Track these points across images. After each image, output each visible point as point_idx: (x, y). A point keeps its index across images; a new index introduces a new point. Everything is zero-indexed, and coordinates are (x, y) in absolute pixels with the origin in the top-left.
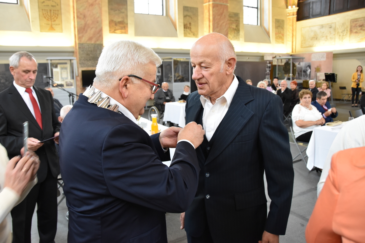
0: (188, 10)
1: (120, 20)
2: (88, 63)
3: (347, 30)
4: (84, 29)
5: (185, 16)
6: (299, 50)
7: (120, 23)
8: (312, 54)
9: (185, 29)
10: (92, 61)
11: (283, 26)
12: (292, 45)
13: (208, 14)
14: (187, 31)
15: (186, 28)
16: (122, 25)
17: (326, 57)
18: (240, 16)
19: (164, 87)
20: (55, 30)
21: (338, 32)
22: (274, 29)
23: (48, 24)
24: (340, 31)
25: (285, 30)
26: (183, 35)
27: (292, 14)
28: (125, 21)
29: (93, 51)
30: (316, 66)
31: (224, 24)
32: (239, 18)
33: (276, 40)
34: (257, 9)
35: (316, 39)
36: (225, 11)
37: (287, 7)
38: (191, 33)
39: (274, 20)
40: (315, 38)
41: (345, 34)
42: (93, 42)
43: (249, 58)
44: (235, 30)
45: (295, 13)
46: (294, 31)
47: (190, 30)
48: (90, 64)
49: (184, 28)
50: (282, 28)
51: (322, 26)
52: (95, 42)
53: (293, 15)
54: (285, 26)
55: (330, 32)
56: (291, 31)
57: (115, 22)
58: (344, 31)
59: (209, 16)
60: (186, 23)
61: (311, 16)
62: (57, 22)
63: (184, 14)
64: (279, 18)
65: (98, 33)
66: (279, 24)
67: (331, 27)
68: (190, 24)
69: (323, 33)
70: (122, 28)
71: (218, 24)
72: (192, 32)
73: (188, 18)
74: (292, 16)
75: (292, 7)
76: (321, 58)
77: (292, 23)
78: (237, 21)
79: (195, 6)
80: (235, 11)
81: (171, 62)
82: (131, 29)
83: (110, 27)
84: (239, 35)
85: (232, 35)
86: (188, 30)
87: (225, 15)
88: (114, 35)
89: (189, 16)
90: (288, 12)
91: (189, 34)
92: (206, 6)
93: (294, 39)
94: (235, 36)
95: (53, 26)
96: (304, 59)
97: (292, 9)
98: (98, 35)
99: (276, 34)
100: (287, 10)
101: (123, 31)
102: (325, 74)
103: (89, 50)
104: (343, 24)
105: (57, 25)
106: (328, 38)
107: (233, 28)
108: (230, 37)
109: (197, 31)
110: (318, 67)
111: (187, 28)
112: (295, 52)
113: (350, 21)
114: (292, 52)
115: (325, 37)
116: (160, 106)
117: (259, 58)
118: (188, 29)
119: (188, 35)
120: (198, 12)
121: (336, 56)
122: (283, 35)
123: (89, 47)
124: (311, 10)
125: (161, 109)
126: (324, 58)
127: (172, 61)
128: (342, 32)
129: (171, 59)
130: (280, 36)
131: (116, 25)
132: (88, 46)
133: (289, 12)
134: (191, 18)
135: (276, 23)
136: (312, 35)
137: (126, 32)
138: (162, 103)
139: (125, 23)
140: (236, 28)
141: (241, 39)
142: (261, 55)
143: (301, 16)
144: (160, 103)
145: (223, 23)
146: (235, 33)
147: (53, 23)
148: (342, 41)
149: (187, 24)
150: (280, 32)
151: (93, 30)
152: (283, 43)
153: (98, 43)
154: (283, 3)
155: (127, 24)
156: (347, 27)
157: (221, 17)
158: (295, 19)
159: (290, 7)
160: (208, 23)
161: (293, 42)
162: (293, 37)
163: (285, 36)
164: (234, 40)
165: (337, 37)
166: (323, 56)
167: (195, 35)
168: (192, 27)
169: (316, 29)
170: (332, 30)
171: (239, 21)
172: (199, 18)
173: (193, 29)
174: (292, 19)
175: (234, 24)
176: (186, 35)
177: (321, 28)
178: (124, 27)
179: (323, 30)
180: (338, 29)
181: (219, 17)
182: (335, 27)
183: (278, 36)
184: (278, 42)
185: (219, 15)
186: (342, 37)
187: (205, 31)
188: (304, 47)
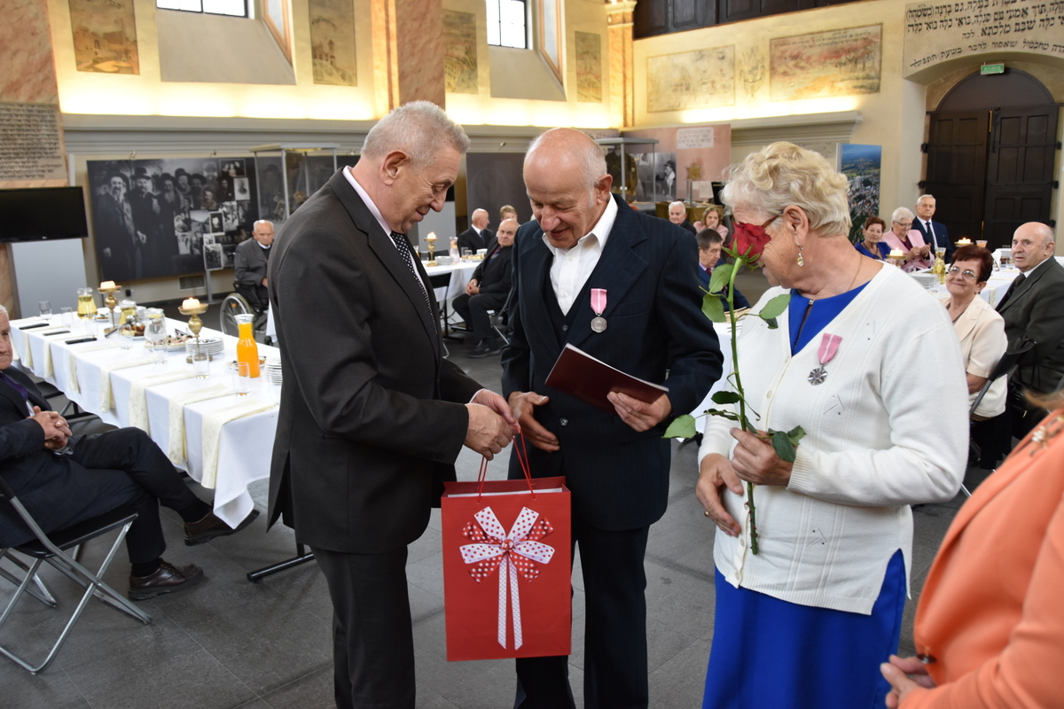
0: (321, 5)
1: (110, 29)
2: (12, 167)
3: (763, 66)
5: (315, 22)
6: (642, 118)
7: (110, 37)
8: (677, 129)
9: (318, 61)
10: (26, 160)
11: (599, 52)
12: (625, 106)
13: (383, 14)
14: (321, 64)
15: (318, 56)
16: (117, 47)
17: (715, 139)
18: (478, 24)
19: (262, 235)
21: (742, 71)
22: (574, 61)
24: (746, 68)
25: (603, 62)
26: (311, 78)
27: (619, 18)
28: (128, 32)
29: (25, 128)
30: (688, 164)
31: (432, 45)
32: (474, 28)
33: (579, 93)
35: (687, 89)
36: (432, 7)
38: (334, 71)
39: (573, 36)
40: (684, 88)
41: (758, 78)
42: (22, 99)
43: (505, 144)
44: (464, 61)
45: (630, 18)
46: (629, 67)
47: (332, 63)
48: (18, 169)
49: (314, 57)
50: (595, 58)
51: (701, 55)
52: (31, 97)
53: (624, 21)
54: (603, 52)
55: (721, 70)
56: (620, 69)
57: (94, 34)
58: (756, 68)
59: (387, 22)
60: (317, 41)
61: (670, 25)
63: (310, 15)
64: (584, 29)
65: (40, 70)
66: (587, 47)
67: (723, 58)
68: (331, 43)
69: (705, 72)
70: (117, 57)
71: (414, 46)
72: (338, 70)
73: (323, 25)
74: (621, 25)
75: (620, 1)
76: (702, 140)
77: (621, 45)
78: (468, 35)
80: (461, 8)
81: (279, 159)
82: (148, 59)
83: (77, 49)
84: (477, 76)
85: (454, 78)
86: (324, 62)
87: (432, 20)
88: (91, 76)
89: (327, 21)
90: (608, 13)
91: (331, 74)
93: (629, 90)
94: (463, 81)
96: (656, 145)
97: (620, 4)
98: (41, 77)
99: (578, 74)
100: (607, 6)
101: (123, 64)
102: (713, 183)
103: (13, 126)
104: (752, 51)
106: (718, 86)
107: (457, 58)
108: (449, 84)
109: (354, 67)
110: (694, 164)
111: (324, 57)
112: (633, 125)
113: (768, 43)
114: (625, 125)
115: (709, 85)
116: (253, 292)
118: (327, 60)
119: (327, 77)
120: (353, 10)
121: (741, 135)
122: (598, 77)
123: (11, 115)
124: (670, 9)
125: (258, 301)
126: (709, 140)
127: (283, 155)
128: (750, 72)
129: (280, 150)
130: (591, 83)
131: (97, 43)
132: (8, 110)
133: (613, 13)
134: (334, 25)
135: (577, 45)
136: (676, 76)
137: (133, 69)
138: (258, 284)
139: (127, 39)
140: (467, 57)
141: (480, 89)
143: (644, 25)
144: (252, 283)
145: (429, 41)
146: (462, 71)
148: (753, 95)
149: (321, 46)
150: (591, 68)
151: (20, 60)
152: (600, 100)
153: (40, 100)
155: (135, 42)
156: (763, 58)
157: (421, 25)
158: (630, 33)
160: (384, 42)
161: (625, 97)
162: (624, 82)
163: (603, 82)
164: (462, 91)
165: (739, 84)
166: (705, 136)
167: (348, 77)
168: (338, 54)
169: (685, 60)
170: (725, 65)
171: (475, 38)
172: (357, 28)
173: (341, 60)
174: (620, 33)
175: (458, 46)
176: (319, 78)
177: (697, 60)
178: (127, 52)
179: (703, 65)
180: (740, 62)
181: (416, 24)
182: (734, 58)
183: (586, 80)
184: (586, 97)
185: (415, 19)
186: (751, 86)
187: (377, 68)
188: (657, 112)
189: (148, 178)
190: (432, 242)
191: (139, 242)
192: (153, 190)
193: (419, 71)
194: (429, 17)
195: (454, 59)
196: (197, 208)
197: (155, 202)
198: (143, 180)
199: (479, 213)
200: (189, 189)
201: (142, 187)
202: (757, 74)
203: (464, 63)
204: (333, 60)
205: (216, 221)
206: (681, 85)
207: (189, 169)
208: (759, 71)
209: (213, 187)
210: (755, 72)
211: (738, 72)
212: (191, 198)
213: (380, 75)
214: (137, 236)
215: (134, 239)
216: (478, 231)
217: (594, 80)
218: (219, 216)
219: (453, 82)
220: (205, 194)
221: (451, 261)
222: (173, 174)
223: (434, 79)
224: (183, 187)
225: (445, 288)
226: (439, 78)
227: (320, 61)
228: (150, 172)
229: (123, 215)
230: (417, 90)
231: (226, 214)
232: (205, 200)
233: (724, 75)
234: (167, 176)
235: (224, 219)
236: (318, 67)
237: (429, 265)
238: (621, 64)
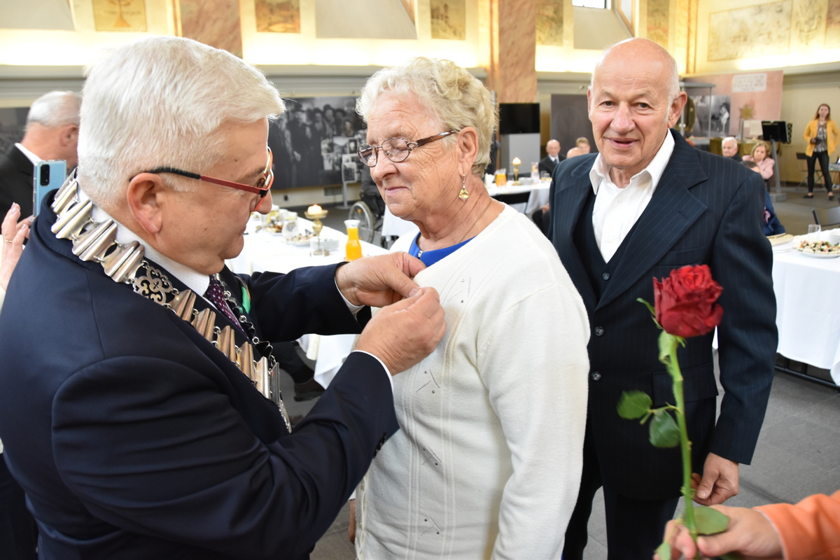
3: (820, 17)
4: (197, 22)
6: (702, 66)
7: (282, 6)
8: (733, 75)
9: (435, 20)
11: (667, 10)
12: (688, 55)
14: (438, 24)
15: (435, 16)
16: (285, 13)
17: (768, 84)
20: (129, 26)
21: (798, 23)
22: (645, 18)
23: (114, 13)
24: (803, 19)
25: (671, 19)
26: (429, 34)
28: (294, 2)
30: (742, 106)
31: (527, 7)
35: (745, 40)
38: (448, 29)
40: (742, 39)
41: (814, 27)
43: (583, 87)
44: (553, 19)
46: (693, 22)
47: (446, 22)
49: (433, 17)
50: (664, 15)
51: (760, 9)
54: (671, 9)
55: (778, 22)
56: (685, 23)
57: (270, 5)
58: (813, 18)
60: (435, 5)
62: (133, 7)
65: (231, 33)
66: (657, 5)
67: (781, 11)
68: (446, 7)
69: (762, 24)
70: (285, 21)
71: (512, 7)
72: (450, 27)
76: (756, 85)
77: (687, 3)
82: (307, 21)
83: (258, 16)
84: (562, 32)
85: (544, 33)
86: (440, 21)
88: (267, 35)
91: (445, 31)
93: (692, 41)
94: (551, 35)
95: (126, 17)
96: (713, 89)
98: (231, 37)
99: (649, 29)
101: (289, 26)
102: (763, 122)
104: (810, 2)
105: (133, 13)
106: (774, 36)
107: (548, 17)
108: (540, 38)
109: (463, 25)
110: (746, 106)
111: (440, 17)
112: (695, 71)
114: (687, 72)
115: (766, 36)
116: (374, 201)
118: (442, 19)
119: (442, 34)
121: (791, 80)
122: (666, 31)
125: (378, 208)
126: (762, 85)
128: (806, 23)
130: (659, 35)
131: (272, 11)
135: (648, 4)
136: (735, 29)
137: (296, 29)
139: (293, 7)
140: (555, 16)
141: (565, 42)
144: (374, 194)
145: (524, 4)
146: (551, 28)
147: (125, 9)
148: (807, 44)
149: (438, 9)
150: (660, 24)
151: (219, 25)
155: (298, 9)
156: (820, 10)
160: (488, 5)
161: (688, 48)
162: (689, 35)
163: (670, 34)
164: (550, 43)
165: (795, 33)
166: (758, 81)
167: (458, 33)
168: (452, 15)
169: (744, 15)
170: (782, 17)
173: (453, 19)
175: (549, 7)
176: (436, 34)
177: (756, 14)
178: (292, 17)
179: (762, 18)
180: (797, 14)
182: (792, 10)
183: (655, 34)
186: (807, 36)
187: (481, 25)
188: (716, 60)
189: (303, 112)
190: (517, 166)
191: (295, 160)
192: (307, 120)
193: (515, 27)
195: (544, 18)
196: (339, 134)
197: (308, 130)
198: (300, 113)
200: (333, 120)
201: (299, 118)
202: (813, 24)
204: (447, 19)
205: (352, 145)
206: (740, 37)
207: (334, 105)
208: (816, 21)
209: (351, 119)
210: (811, 23)
211: (794, 23)
212: (335, 127)
213: (484, 31)
214: (294, 155)
215: (292, 158)
216: (553, 159)
217: (662, 33)
218: (355, 141)
219: (543, 37)
220: (345, 124)
221: (532, 183)
222: (321, 108)
223: (527, 34)
224: (329, 118)
225: (524, 204)
226: (532, 33)
227: (437, 20)
228: (305, 107)
229: (284, 139)
230: (513, 43)
231: (360, 140)
232: (345, 129)
234: (317, 110)
235: (358, 143)
236: (435, 25)
237: (514, 185)
238: (687, 20)
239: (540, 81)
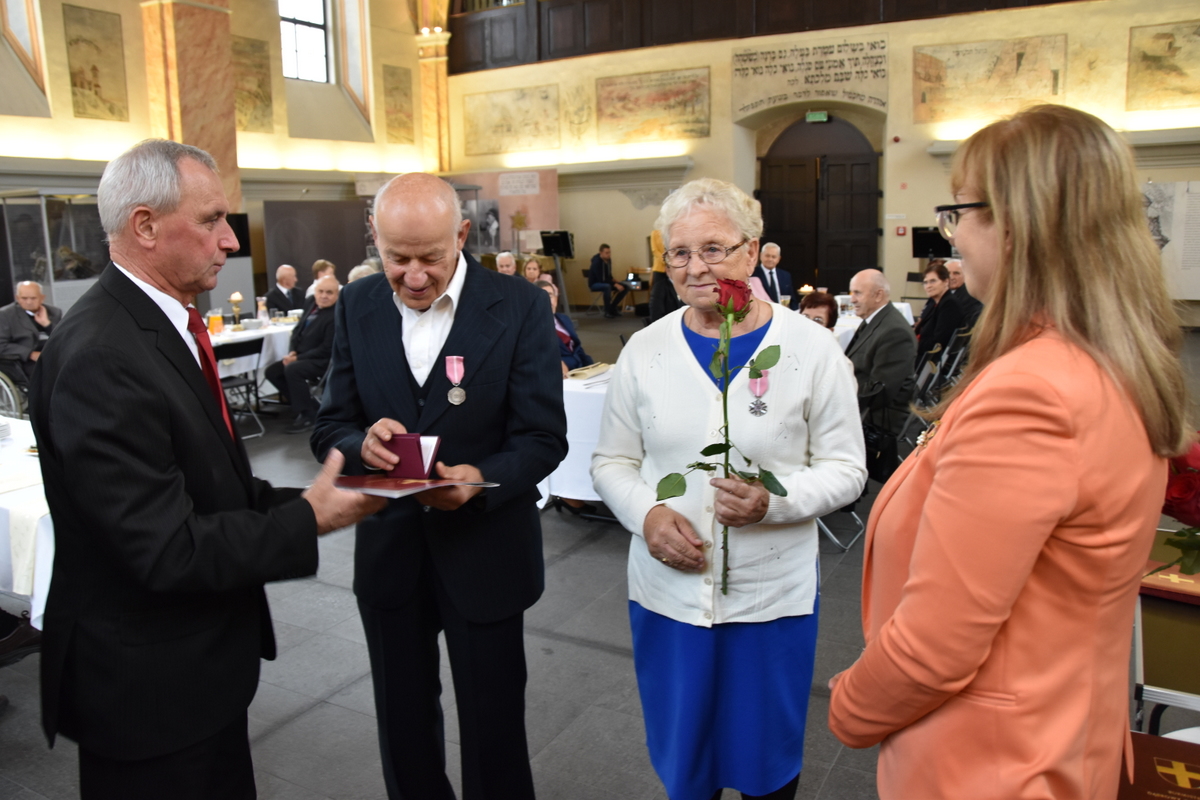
0: (81, 21)
3: (590, 108)
5: (72, 43)
6: (460, 162)
8: (500, 173)
9: (78, 90)
11: (410, 88)
12: (440, 148)
13: (159, 37)
14: (83, 95)
15: (78, 84)
17: (540, 185)
18: (272, 52)
19: (25, 298)
21: (567, 113)
22: (382, 98)
24: (572, 109)
25: (414, 100)
26: (70, 110)
27: (432, 52)
30: (513, 212)
31: (219, 76)
32: (267, 58)
33: (388, 133)
34: (322, 32)
35: (509, 130)
36: (219, 32)
37: (417, 32)
38: (100, 103)
39: (381, 69)
40: (505, 129)
41: (584, 119)
43: (307, 191)
44: (257, 96)
45: (443, 51)
46: (444, 105)
47: (96, 93)
49: (74, 84)
50: (406, 95)
51: (522, 94)
53: (437, 55)
54: (415, 88)
55: (545, 111)
56: (433, 105)
58: (581, 109)
59: (165, 47)
60: (77, 65)
61: (488, 60)
63: (66, 34)
64: (393, 62)
66: (396, 82)
67: (546, 98)
68: (94, 69)
69: (527, 112)
71: (198, 76)
72: (104, 101)
73: (83, 47)
74: (433, 60)
75: (432, 32)
76: (527, 186)
77: (434, 81)
79: (109, 8)
80: (253, 35)
84: (271, 114)
85: (246, 115)
86: (87, 92)
87: (219, 48)
89: (89, 42)
90: (420, 45)
91: (95, 107)
92: (149, 8)
93: (444, 131)
94: (256, 118)
96: (480, 192)
97: (433, 36)
99: (388, 113)
100: (418, 38)
102: (542, 233)
104: (578, 90)
106: (542, 127)
107: (249, 92)
108: (240, 122)
109: (124, 98)
110: (518, 213)
111: (86, 85)
112: (450, 169)
113: (593, 82)
114: (441, 168)
115: (532, 126)
116: (18, 367)
117: (340, 188)
118: (90, 89)
119: (90, 110)
120: (121, 31)
121: (568, 181)
122: (410, 116)
124: (488, 43)
125: (26, 378)
126: (534, 186)
127: (43, 202)
128: (576, 113)
129: (38, 196)
130: (402, 123)
133: (425, 45)
134: (97, 48)
135: (385, 80)
136: (496, 117)
138: (25, 358)
140: (259, 91)
141: (277, 127)
142: (347, 179)
143: (461, 59)
144: (17, 357)
145: (216, 72)
146: (255, 107)
148: (579, 138)
149: (82, 72)
150: (402, 106)
152: (412, 141)
154: (404, 16)
156: (589, 99)
157: (205, 53)
158: (444, 68)
159: (425, 31)
160: (161, 70)
161: (440, 139)
162: (439, 122)
163: (415, 121)
164: (255, 130)
165: (565, 125)
166: (530, 182)
167: (117, 110)
168: (105, 83)
169: (506, 99)
170: (549, 105)
171: (268, 69)
172: (127, 52)
173: (108, 90)
174: (433, 67)
175: (250, 78)
176: (81, 110)
177: (518, 99)
179: (525, 104)
180: (565, 102)
181: (200, 52)
182: (558, 97)
183: (396, 119)
184: (396, 138)
185: (198, 45)
186: (578, 129)
187: (153, 100)
188: (476, 155)
190: (237, 304)
193: (205, 106)
194: (215, 43)
195: (245, 93)
199: (285, 270)
202: (583, 116)
203: (256, 97)
204: (98, 89)
210: (581, 114)
211: (562, 113)
213: (157, 108)
216: (284, 290)
217: (405, 119)
219: (244, 119)
221: (259, 325)
223: (223, 115)
225: (256, 356)
226: (229, 114)
227: (81, 90)
230: (202, 128)
233: (547, 116)
236: (79, 98)
237: (234, 330)
238: (435, 102)
239: (244, 182)
